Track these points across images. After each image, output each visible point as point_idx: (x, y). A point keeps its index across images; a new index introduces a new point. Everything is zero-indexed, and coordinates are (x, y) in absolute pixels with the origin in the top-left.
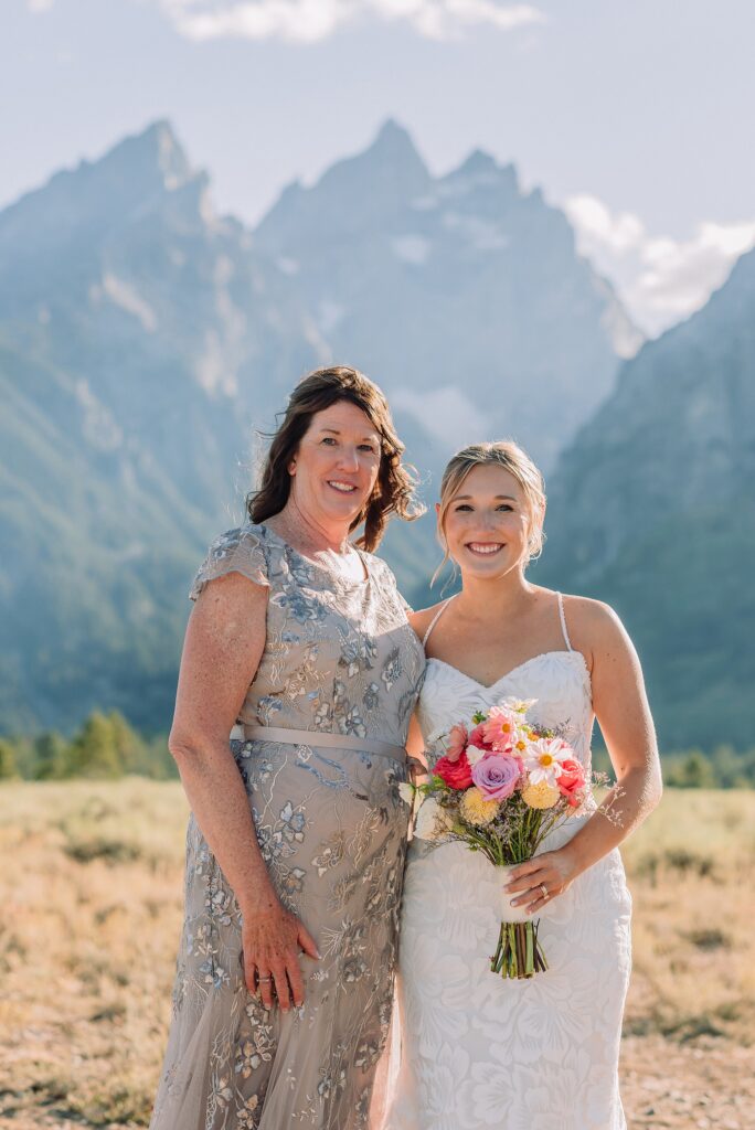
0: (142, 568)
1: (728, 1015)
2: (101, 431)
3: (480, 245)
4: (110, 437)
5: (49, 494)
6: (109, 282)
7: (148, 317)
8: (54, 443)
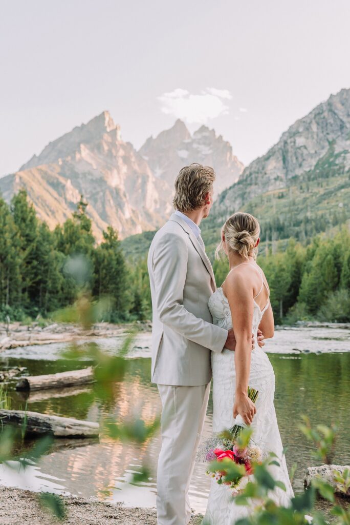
2: (73, 196)
3: (203, 153)
4: (76, 198)
5: (50, 213)
6: (83, 154)
7: (94, 164)
8: (55, 199)
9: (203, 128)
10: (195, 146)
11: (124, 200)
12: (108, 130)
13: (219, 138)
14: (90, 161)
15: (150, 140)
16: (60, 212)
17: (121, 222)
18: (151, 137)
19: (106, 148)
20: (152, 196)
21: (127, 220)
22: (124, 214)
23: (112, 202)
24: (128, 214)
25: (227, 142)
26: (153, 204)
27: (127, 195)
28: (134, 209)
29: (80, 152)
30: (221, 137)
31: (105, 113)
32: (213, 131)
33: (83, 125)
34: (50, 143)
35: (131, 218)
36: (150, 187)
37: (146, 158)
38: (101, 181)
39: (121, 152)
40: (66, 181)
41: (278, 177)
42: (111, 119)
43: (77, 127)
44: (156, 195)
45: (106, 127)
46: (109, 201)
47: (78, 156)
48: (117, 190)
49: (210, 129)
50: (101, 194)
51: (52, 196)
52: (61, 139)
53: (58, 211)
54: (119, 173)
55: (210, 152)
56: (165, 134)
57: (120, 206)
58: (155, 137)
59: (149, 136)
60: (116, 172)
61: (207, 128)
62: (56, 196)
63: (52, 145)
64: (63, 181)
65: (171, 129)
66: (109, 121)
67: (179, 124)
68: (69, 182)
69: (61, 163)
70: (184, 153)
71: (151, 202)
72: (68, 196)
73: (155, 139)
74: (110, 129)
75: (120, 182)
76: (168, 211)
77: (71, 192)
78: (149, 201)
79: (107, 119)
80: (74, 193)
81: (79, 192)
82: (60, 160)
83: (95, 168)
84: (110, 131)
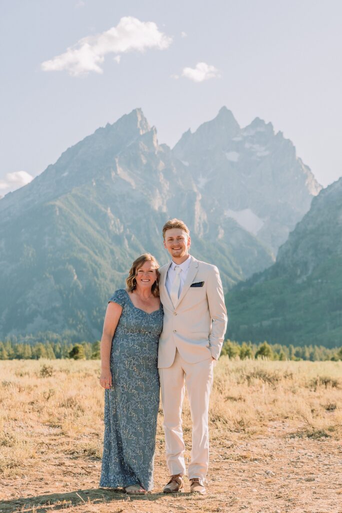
1: (331, 430)
2: (116, 227)
3: (259, 154)
4: (119, 229)
5: (97, 251)
6: (120, 170)
7: (133, 184)
8: (98, 231)
9: (257, 122)
10: (247, 145)
12: (142, 132)
13: (277, 134)
14: (128, 179)
15: (187, 135)
16: (107, 248)
18: (189, 130)
19: (144, 161)
20: (200, 218)
25: (289, 141)
26: (202, 229)
29: (116, 170)
30: (280, 134)
31: (138, 112)
32: (270, 124)
33: (108, 125)
34: (69, 149)
36: (198, 208)
37: (186, 164)
38: (144, 206)
39: (162, 165)
40: (106, 208)
42: (144, 119)
43: (100, 129)
44: (205, 217)
45: (139, 130)
47: (113, 174)
48: (163, 216)
49: (267, 123)
50: (145, 220)
51: (94, 228)
52: (81, 144)
53: (104, 248)
54: (160, 193)
55: (267, 153)
56: (206, 127)
58: (193, 131)
59: (186, 130)
60: (158, 191)
61: (263, 121)
62: (98, 228)
63: (71, 153)
64: (103, 209)
65: (214, 120)
66: (141, 121)
67: (225, 113)
68: (109, 209)
69: (94, 184)
70: (233, 156)
71: (200, 225)
72: (111, 227)
73: (194, 134)
74: (144, 132)
75: (163, 204)
76: (220, 236)
77: (113, 222)
78: (198, 225)
79: (140, 119)
80: (116, 223)
81: (121, 221)
82: (93, 180)
83: (134, 188)
84: (144, 135)
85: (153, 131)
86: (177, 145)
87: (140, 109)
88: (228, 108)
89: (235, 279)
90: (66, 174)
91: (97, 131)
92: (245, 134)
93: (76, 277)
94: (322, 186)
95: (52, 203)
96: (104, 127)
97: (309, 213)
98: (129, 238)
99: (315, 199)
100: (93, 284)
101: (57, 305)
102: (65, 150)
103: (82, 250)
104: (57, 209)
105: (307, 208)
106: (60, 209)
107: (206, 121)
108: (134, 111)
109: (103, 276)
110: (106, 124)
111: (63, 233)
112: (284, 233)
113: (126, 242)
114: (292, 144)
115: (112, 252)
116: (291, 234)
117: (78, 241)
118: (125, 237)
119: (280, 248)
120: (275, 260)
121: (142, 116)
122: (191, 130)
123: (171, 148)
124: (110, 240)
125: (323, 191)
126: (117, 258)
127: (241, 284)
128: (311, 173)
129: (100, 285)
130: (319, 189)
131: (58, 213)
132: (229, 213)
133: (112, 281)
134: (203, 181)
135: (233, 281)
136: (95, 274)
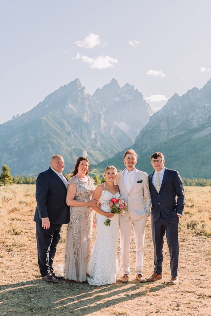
0: (74, 150)
2: (68, 128)
3: (128, 98)
4: (69, 129)
5: (60, 138)
6: (69, 105)
7: (75, 110)
8: (60, 130)
9: (127, 85)
10: (123, 95)
11: (91, 129)
12: (79, 89)
13: (136, 90)
14: (73, 108)
15: (98, 90)
16: (64, 137)
17: (90, 140)
18: (99, 88)
19: (80, 101)
20: (103, 125)
21: (93, 139)
22: (91, 136)
23: (85, 130)
24: (93, 136)
25: (140, 93)
26: (104, 130)
27: (92, 126)
28: (95, 132)
29: (68, 105)
30: (137, 90)
32: (133, 86)
33: (65, 85)
34: (48, 95)
35: (94, 137)
36: (102, 121)
37: (97, 102)
38: (80, 120)
39: (87, 102)
40: (64, 121)
41: (165, 129)
43: (62, 87)
45: (78, 88)
46: (84, 129)
47: (67, 106)
48: (88, 124)
49: (131, 85)
50: (80, 126)
51: (59, 129)
52: (53, 93)
53: (63, 137)
54: (87, 114)
55: (131, 98)
56: (106, 87)
57: (89, 132)
59: (98, 88)
60: (85, 114)
61: (129, 85)
62: (61, 129)
63: (49, 97)
64: (63, 121)
65: (109, 84)
66: (79, 84)
67: (114, 81)
68: (65, 121)
69: (59, 110)
70: (117, 99)
71: (103, 128)
72: (66, 129)
73: (101, 90)
74: (80, 89)
75: (88, 119)
76: (112, 133)
77: (67, 126)
78: (102, 128)
79: (78, 83)
80: (68, 127)
81: (70, 126)
82: (58, 109)
83: (76, 112)
84: (80, 90)
85: (84, 88)
86: (94, 94)
87: (78, 79)
88: (115, 79)
89: (117, 150)
90: (47, 106)
91: (60, 88)
92: (122, 90)
93: (51, 149)
94: (154, 112)
95: (41, 118)
96: (63, 86)
97: (148, 123)
98: (73, 133)
99: (151, 117)
100: (58, 152)
101: (43, 161)
102: (46, 96)
103: (54, 138)
104: (43, 121)
105: (148, 121)
106: (44, 121)
107: (106, 84)
108: (76, 80)
109: (62, 149)
110: (64, 85)
111: (46, 131)
112: (138, 131)
113: (72, 135)
114: (142, 94)
115: (66, 139)
116: (141, 132)
117: (52, 134)
118: (72, 133)
119: (137, 137)
120: (134, 143)
121: (79, 82)
122: (100, 88)
123: (91, 96)
124: (66, 134)
125: (154, 114)
126: (68, 141)
127: (120, 153)
128: (150, 107)
129: (61, 153)
130: (153, 113)
131: (43, 123)
132: (115, 123)
133: (66, 151)
134: (104, 110)
135: (116, 151)
136: (59, 148)
